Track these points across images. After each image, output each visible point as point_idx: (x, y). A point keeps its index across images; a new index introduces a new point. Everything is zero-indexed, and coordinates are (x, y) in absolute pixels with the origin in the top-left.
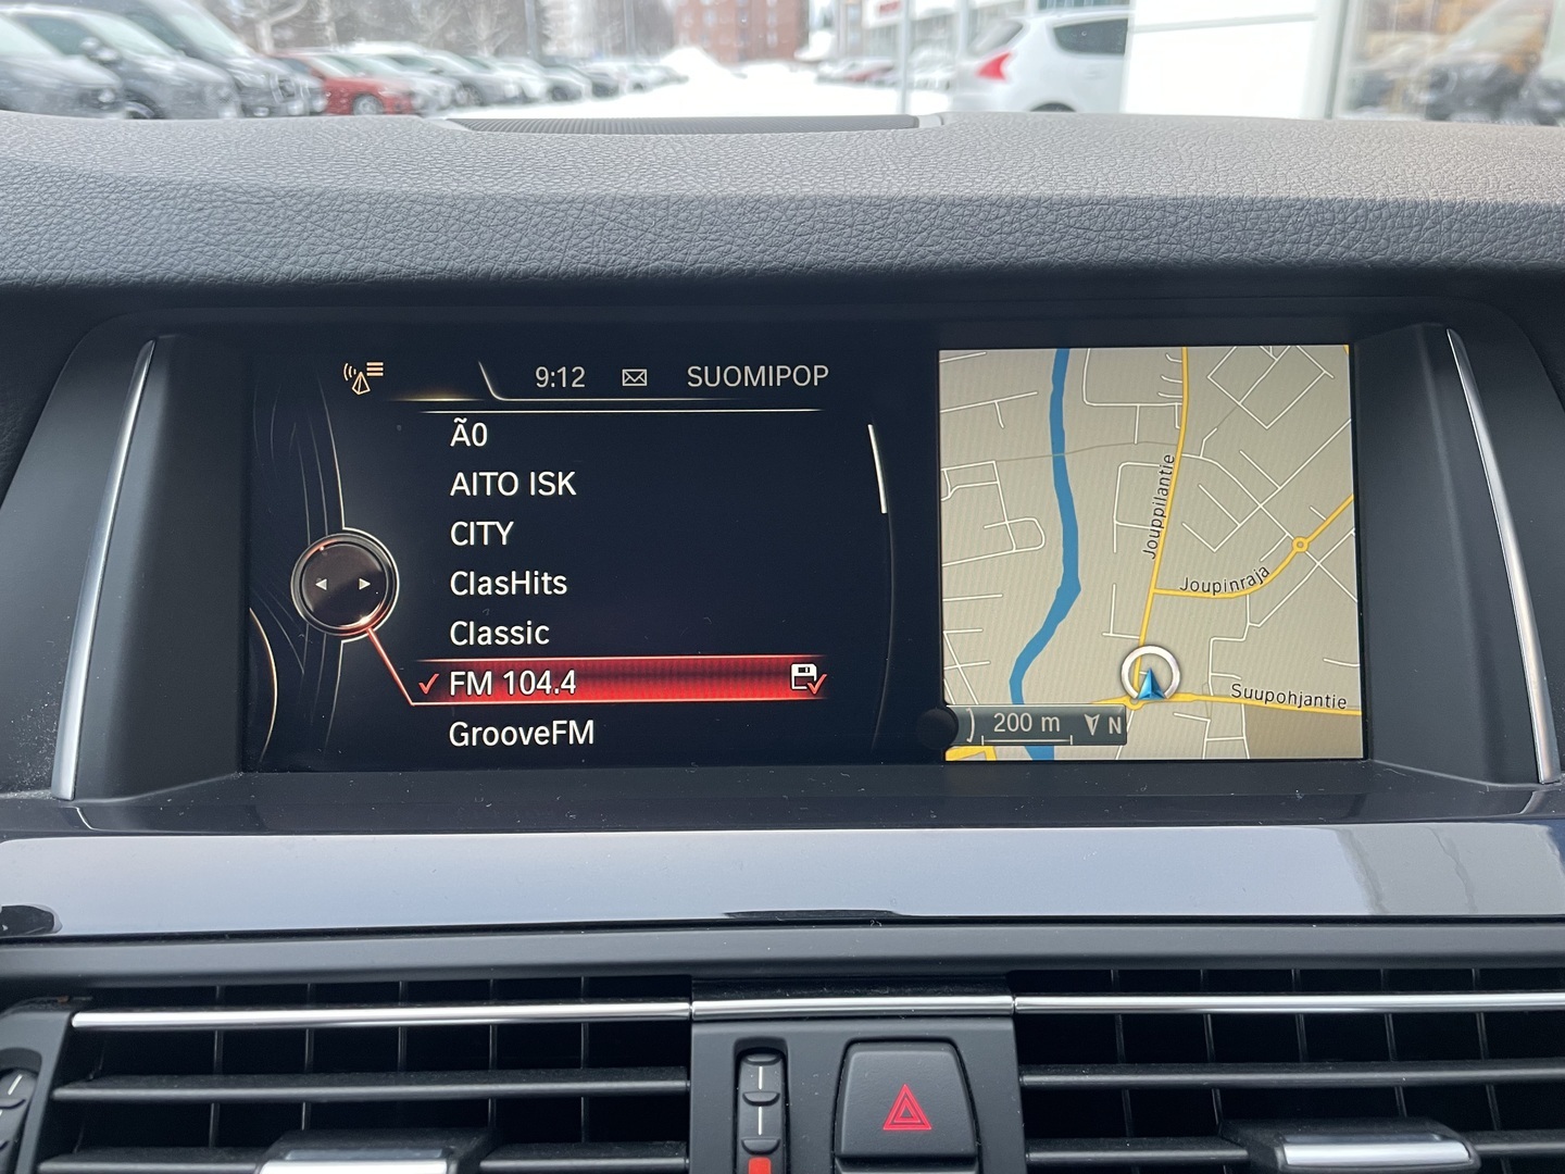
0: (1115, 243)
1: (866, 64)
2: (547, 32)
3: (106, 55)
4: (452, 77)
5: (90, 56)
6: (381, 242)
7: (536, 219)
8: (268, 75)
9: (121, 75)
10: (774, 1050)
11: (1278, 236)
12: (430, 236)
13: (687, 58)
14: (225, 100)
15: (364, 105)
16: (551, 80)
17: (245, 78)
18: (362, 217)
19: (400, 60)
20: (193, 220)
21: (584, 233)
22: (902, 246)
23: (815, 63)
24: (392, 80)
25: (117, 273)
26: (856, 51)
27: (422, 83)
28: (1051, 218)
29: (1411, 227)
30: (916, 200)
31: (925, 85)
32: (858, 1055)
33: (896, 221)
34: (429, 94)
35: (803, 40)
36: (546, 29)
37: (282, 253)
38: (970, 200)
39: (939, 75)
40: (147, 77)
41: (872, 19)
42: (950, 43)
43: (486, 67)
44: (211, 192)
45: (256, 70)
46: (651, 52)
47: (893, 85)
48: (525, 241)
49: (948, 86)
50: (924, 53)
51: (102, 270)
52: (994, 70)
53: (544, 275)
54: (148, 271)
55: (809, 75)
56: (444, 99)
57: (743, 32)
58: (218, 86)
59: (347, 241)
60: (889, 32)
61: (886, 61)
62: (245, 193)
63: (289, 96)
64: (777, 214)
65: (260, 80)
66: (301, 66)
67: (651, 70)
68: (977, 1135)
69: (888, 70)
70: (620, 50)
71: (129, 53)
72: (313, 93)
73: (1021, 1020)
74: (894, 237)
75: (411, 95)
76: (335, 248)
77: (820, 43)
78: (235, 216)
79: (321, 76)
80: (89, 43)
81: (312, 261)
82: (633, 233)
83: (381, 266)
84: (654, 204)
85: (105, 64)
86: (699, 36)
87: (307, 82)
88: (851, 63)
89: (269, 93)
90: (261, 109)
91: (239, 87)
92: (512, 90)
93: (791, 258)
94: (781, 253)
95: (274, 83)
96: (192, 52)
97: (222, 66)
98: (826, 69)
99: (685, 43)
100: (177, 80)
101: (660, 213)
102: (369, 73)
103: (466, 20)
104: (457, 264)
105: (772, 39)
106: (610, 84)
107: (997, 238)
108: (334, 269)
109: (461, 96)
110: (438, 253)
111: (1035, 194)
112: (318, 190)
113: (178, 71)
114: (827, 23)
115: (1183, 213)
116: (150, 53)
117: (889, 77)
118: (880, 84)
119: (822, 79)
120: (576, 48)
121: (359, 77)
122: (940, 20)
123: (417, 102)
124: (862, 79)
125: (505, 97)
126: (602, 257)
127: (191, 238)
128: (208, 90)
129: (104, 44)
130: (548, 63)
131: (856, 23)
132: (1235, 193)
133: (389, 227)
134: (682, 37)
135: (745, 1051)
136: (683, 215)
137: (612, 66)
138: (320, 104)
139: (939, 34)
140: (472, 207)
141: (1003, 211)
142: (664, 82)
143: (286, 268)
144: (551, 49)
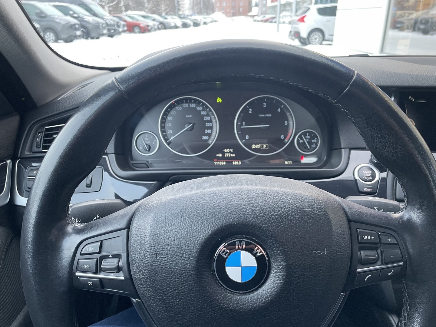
1: (267, 17)
2: (180, 8)
3: (75, 15)
4: (157, 21)
5: (71, 16)
8: (114, 21)
9: (79, 21)
13: (218, 15)
14: (104, 28)
15: (136, 29)
16: (183, 22)
17: (108, 22)
19: (144, 17)
23: (253, 16)
24: (144, 22)
26: (264, 13)
27: (151, 23)
31: (284, 22)
34: (152, 25)
35: (250, 10)
39: (287, 20)
40: (86, 22)
41: (269, 4)
42: (291, 11)
43: (166, 18)
45: (111, 20)
46: (208, 14)
47: (275, 22)
49: (290, 23)
50: (284, 13)
52: (302, 20)
55: (251, 20)
56: (156, 27)
57: (233, 8)
58: (103, 24)
60: (274, 7)
61: (274, 16)
63: (119, 26)
65: (112, 22)
66: (120, 18)
67: (208, 18)
69: (274, 18)
70: (200, 13)
71: (81, 15)
72: (124, 26)
75: (148, 26)
77: (255, 11)
79: (125, 21)
80: (71, 12)
85: (75, 18)
86: (221, 9)
87: (122, 23)
88: (264, 16)
89: (114, 26)
90: (112, 30)
91: (107, 25)
92: (173, 25)
95: (115, 23)
96: (95, 15)
97: (103, 19)
98: (256, 18)
99: (217, 11)
100: (93, 22)
102: (137, 20)
105: (241, 9)
106: (198, 22)
109: (160, 26)
113: (93, 20)
114: (257, 5)
116: (86, 15)
117: (274, 20)
118: (271, 22)
119: (255, 21)
120: (187, 12)
121: (135, 21)
122: (289, 4)
123: (149, 28)
124: (266, 21)
125: (171, 26)
128: (100, 25)
129: (75, 13)
130: (181, 17)
131: (265, 5)
134: (217, 9)
137: (199, 18)
138: (126, 28)
139: (288, 8)
142: (211, 22)
144: (180, 13)
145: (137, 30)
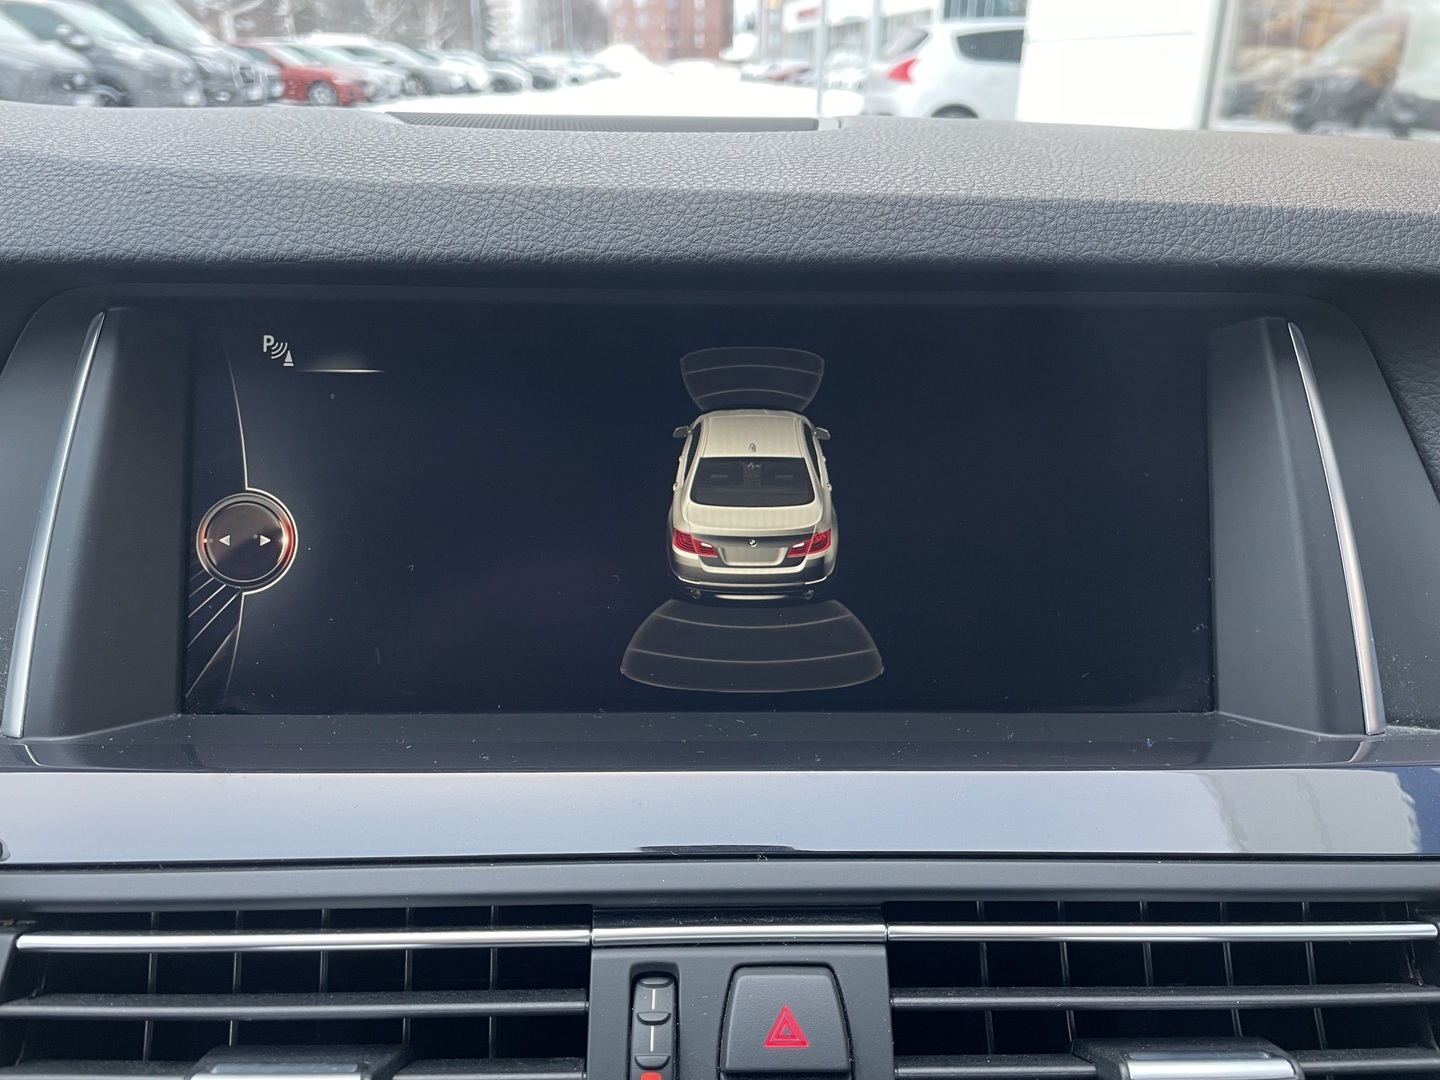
0: (988, 240)
1: (786, 65)
2: (491, 29)
3: (79, 41)
4: (404, 67)
5: (64, 42)
6: (316, 225)
7: (460, 207)
8: (231, 62)
9: (94, 61)
10: (667, 974)
11: (1136, 236)
12: (362, 221)
13: (620, 55)
14: (188, 86)
15: (319, 93)
16: (494, 73)
17: (209, 65)
18: (298, 202)
19: (354, 51)
20: (141, 202)
21: (505, 221)
22: (796, 239)
23: (738, 63)
24: (346, 70)
25: (69, 250)
26: (775, 53)
27: (373, 73)
28: (931, 216)
29: (1255, 230)
30: (809, 197)
31: (839, 85)
32: (743, 979)
33: (790, 216)
34: (379, 82)
35: (727, 41)
36: (490, 26)
37: (223, 234)
38: (858, 198)
39: (853, 76)
40: (121, 64)
41: (791, 24)
42: (862, 48)
43: (432, 58)
44: (159, 177)
45: (219, 57)
46: (588, 49)
47: (810, 84)
48: (449, 227)
49: (860, 87)
50: (839, 57)
51: (56, 247)
52: (902, 73)
53: (466, 259)
54: (98, 248)
55: (735, 73)
56: (394, 88)
57: (673, 32)
58: (182, 72)
59: (284, 224)
60: (806, 36)
61: (802, 63)
62: (191, 178)
63: (249, 82)
64: (682, 207)
65: (222, 67)
66: (262, 55)
67: (587, 65)
68: (851, 1053)
69: (804, 71)
70: (559, 46)
71: (100, 40)
72: (272, 81)
73: (893, 947)
74: (789, 230)
75: (363, 84)
76: (273, 230)
77: (744, 44)
78: (180, 199)
79: (280, 65)
80: (63, 30)
81: (251, 241)
82: (549, 221)
83: (316, 248)
84: (570, 196)
85: (79, 49)
86: (633, 35)
87: (265, 70)
88: (771, 63)
89: (230, 79)
90: (222, 94)
91: (203, 74)
92: (458, 82)
93: (694, 248)
94: (685, 243)
95: (235, 70)
96: (159, 39)
97: (187, 53)
98: (749, 69)
99: (619, 42)
100: (145, 66)
101: (575, 204)
102: (325, 62)
103: (415, 15)
104: (385, 247)
105: (700, 40)
106: (549, 78)
107: (882, 233)
108: (272, 250)
109: (411, 85)
110: (369, 236)
111: (917, 193)
112: (259, 176)
113: (147, 57)
114: (751, 27)
115: (1050, 214)
116: (120, 40)
117: (804, 77)
118: (798, 83)
119: (746, 77)
120: (518, 43)
121: (316, 67)
122: (854, 27)
123: (369, 91)
124: (782, 79)
125: (451, 88)
126: (521, 243)
127: (138, 219)
128: (174, 75)
129: (77, 31)
130: (491, 57)
131: (777, 28)
132: (1097, 196)
133: (324, 211)
134: (616, 36)
135: (641, 974)
136: (595, 206)
137: (552, 62)
138: (278, 89)
139: (852, 39)
140: (401, 194)
141: (887, 209)
142: (599, 76)
143: (226, 248)
144: (495, 44)
145: (321, 94)
